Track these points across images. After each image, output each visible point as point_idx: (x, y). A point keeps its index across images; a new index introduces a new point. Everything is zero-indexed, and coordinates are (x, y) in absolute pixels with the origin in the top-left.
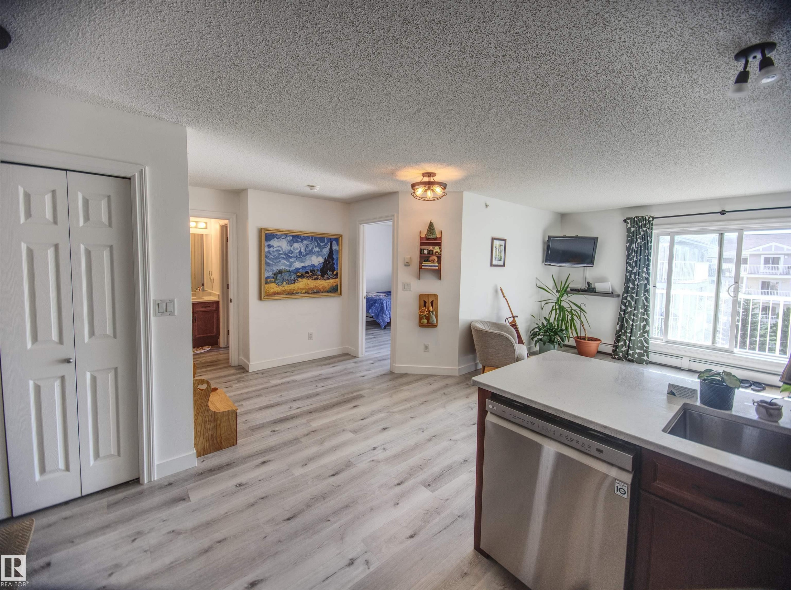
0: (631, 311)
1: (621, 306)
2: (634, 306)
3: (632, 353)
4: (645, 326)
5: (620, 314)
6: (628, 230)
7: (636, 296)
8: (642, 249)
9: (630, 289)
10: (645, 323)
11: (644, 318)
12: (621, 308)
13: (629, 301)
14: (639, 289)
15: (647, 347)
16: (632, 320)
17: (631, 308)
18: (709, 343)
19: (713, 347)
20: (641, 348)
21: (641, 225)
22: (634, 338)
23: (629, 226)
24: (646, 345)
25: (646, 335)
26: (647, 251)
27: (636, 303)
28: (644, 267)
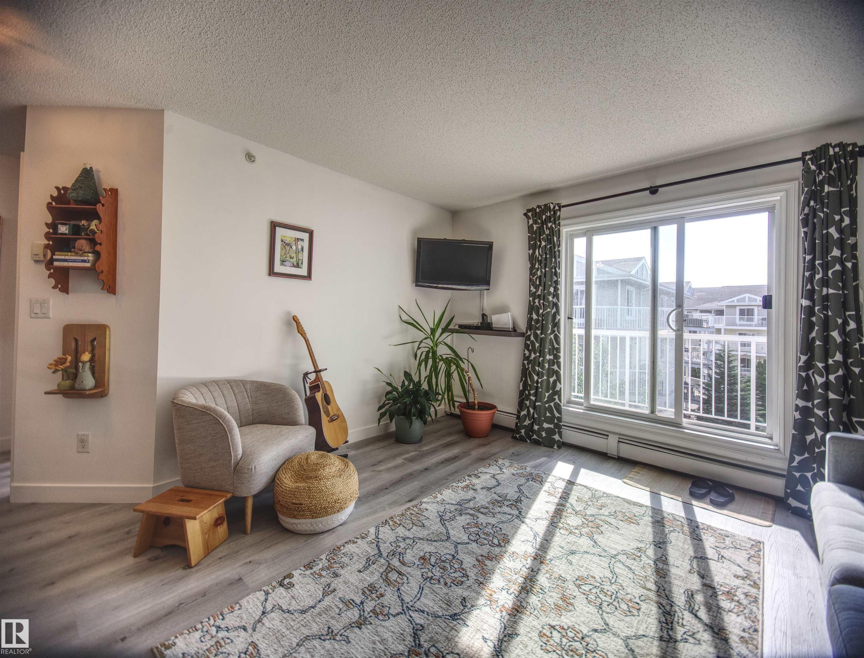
0: (534, 358)
1: (524, 351)
2: (539, 351)
3: (538, 429)
4: (555, 382)
5: (524, 364)
6: (530, 228)
7: (541, 334)
8: (548, 256)
9: (533, 323)
10: (554, 378)
11: (553, 369)
12: (525, 354)
13: (532, 342)
14: (544, 322)
15: (560, 419)
16: (536, 373)
17: (535, 354)
18: (646, 411)
19: (652, 416)
20: (550, 420)
21: (545, 219)
22: (540, 404)
23: (531, 221)
24: (557, 415)
25: (556, 397)
26: (554, 260)
27: (540, 346)
28: (551, 285)
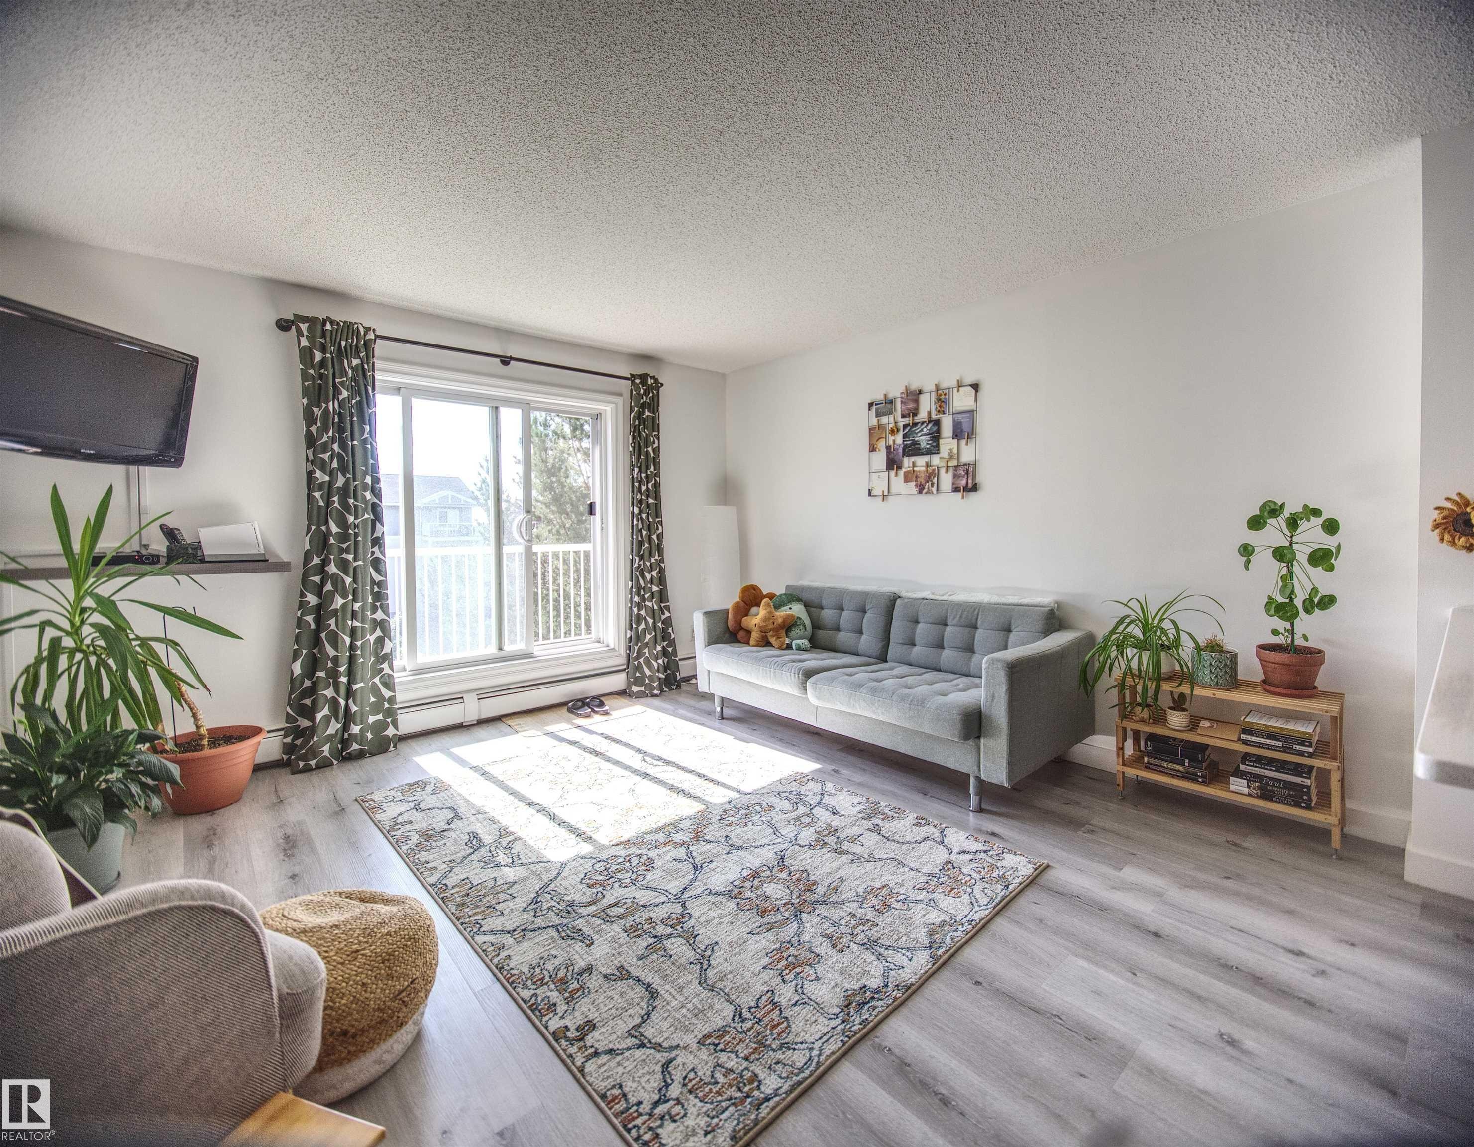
0: (344, 606)
2: (351, 591)
3: (361, 730)
4: (380, 641)
5: (300, 622)
6: (306, 355)
7: (355, 559)
8: (355, 419)
9: (332, 541)
10: (378, 633)
11: (375, 620)
12: (302, 605)
13: (335, 577)
14: (360, 538)
15: (392, 700)
16: (348, 632)
17: (344, 596)
20: (376, 708)
21: (345, 347)
22: (362, 684)
23: (304, 342)
24: (387, 694)
25: (385, 666)
26: (367, 427)
27: (355, 580)
28: (365, 474)
